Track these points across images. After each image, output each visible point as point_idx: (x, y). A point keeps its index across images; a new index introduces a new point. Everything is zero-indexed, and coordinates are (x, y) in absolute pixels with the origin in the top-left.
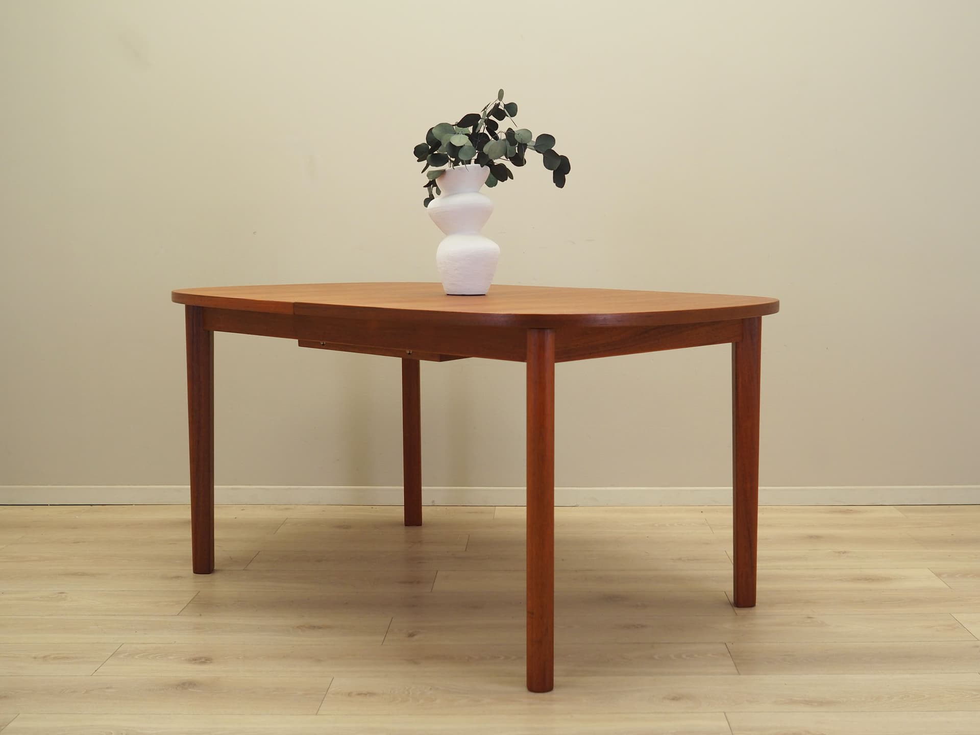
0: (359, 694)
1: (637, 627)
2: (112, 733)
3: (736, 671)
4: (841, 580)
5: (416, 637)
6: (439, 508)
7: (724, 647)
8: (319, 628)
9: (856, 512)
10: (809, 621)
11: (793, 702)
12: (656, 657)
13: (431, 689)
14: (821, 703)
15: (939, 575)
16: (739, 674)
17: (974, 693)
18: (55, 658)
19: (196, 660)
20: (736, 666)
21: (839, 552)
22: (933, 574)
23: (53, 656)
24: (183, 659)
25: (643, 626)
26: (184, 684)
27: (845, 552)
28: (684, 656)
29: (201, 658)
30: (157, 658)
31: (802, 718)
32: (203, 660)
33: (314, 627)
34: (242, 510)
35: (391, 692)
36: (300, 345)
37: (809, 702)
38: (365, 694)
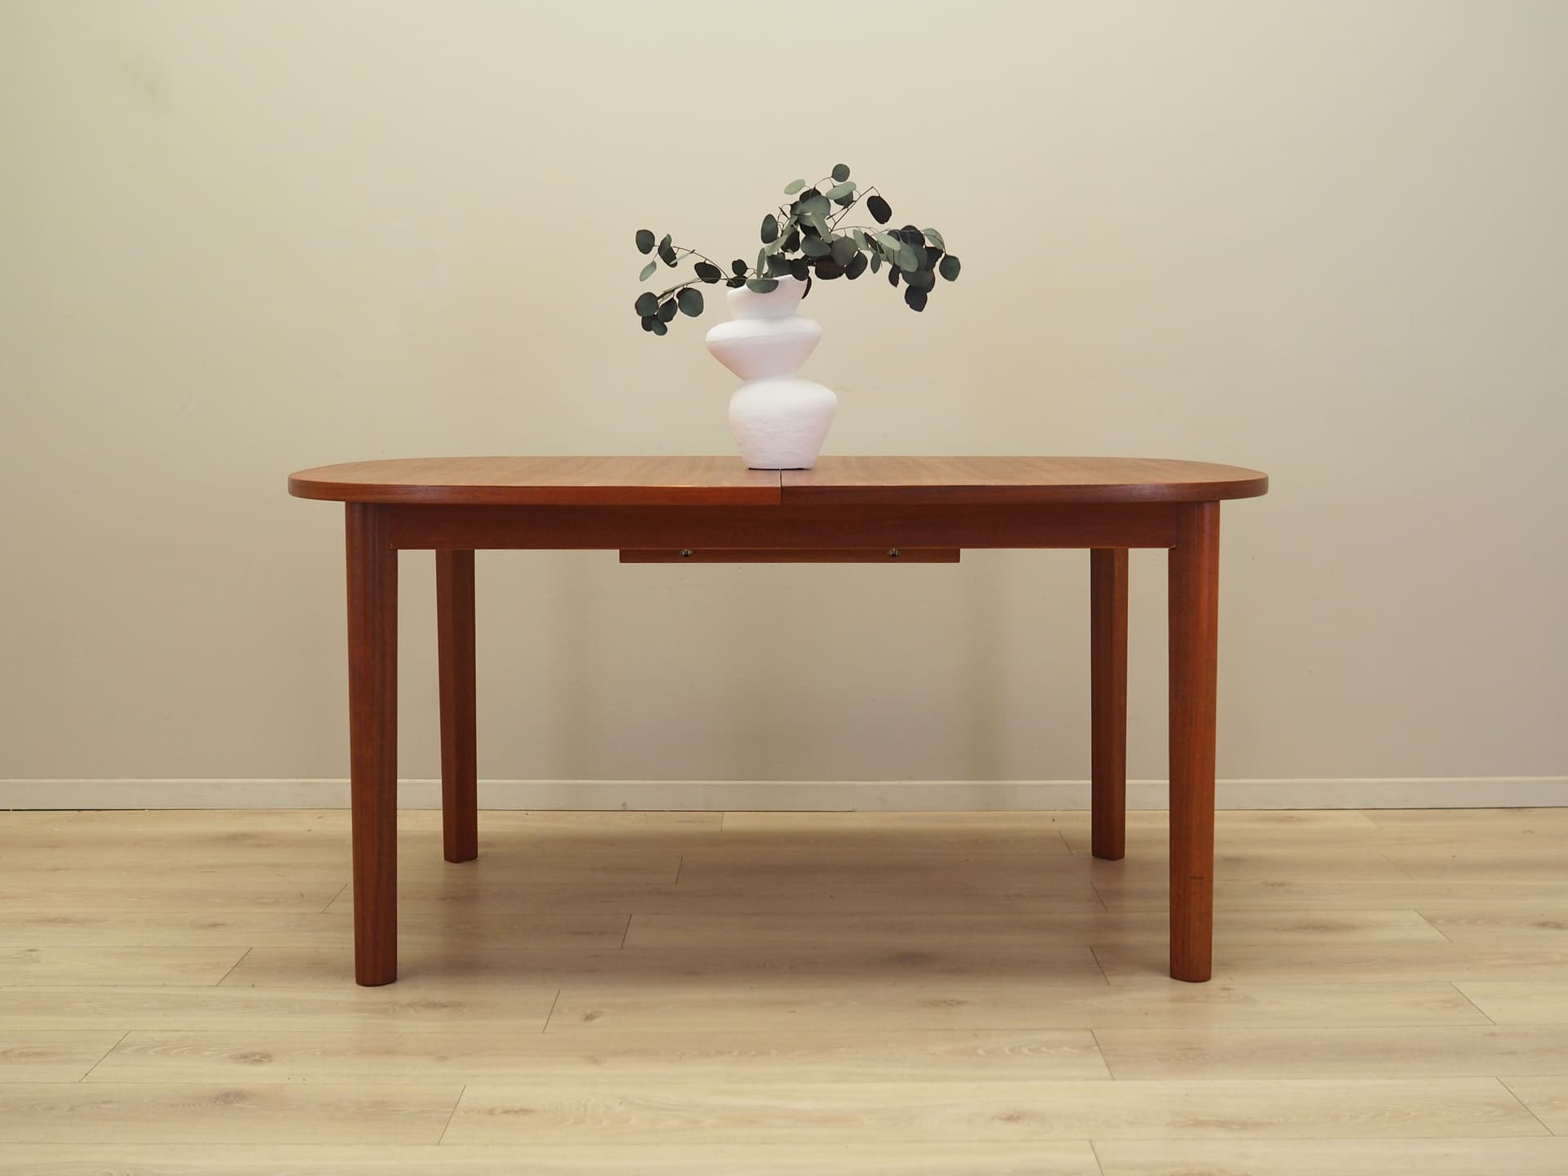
0: (506, 1112)
1: (951, 1005)
2: (111, 1174)
3: (1108, 1074)
4: (1275, 929)
5: (597, 1021)
6: (633, 815)
7: (1089, 1035)
8: (444, 1006)
9: (1300, 820)
10: (1225, 994)
11: (1198, 1123)
12: (981, 1052)
13: (621, 1103)
14: (1244, 1125)
15: (1431, 921)
16: (1113, 1079)
17: (1488, 1108)
18: (21, 1055)
19: (246, 1057)
20: (1108, 1066)
21: (1272, 884)
22: (1422, 919)
23: (18, 1051)
24: (225, 1055)
25: (959, 1003)
26: (227, 1095)
27: (1282, 884)
28: (1025, 1050)
29: (254, 1055)
30: (184, 1054)
31: (1216, 1149)
32: (258, 1057)
33: (433, 1005)
34: (320, 818)
35: (556, 1107)
36: (623, 559)
37: (1223, 1124)
38: (517, 1112)
